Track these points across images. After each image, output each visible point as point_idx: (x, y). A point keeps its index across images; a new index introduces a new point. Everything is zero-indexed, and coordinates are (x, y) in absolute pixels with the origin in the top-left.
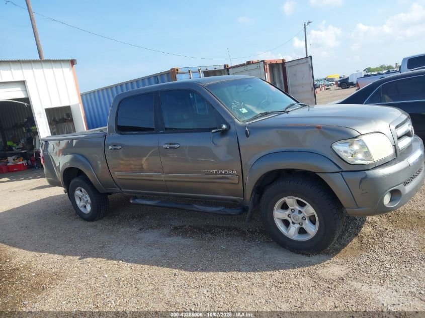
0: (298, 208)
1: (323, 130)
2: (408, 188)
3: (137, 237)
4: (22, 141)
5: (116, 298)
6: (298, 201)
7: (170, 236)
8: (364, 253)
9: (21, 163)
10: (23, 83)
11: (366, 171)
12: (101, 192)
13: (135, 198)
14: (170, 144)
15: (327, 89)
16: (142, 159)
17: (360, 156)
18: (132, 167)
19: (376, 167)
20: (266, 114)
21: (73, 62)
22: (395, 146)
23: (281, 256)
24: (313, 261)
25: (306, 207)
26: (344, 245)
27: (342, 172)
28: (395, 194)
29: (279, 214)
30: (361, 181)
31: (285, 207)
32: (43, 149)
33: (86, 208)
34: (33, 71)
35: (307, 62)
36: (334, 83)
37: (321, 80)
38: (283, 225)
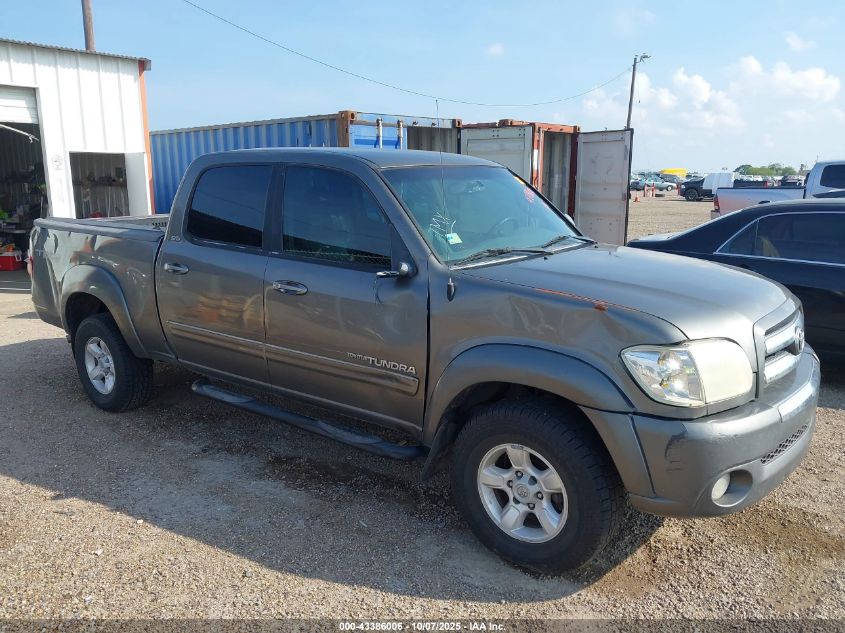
0: (531, 471)
1: (609, 315)
2: (770, 468)
3: (193, 466)
4: (20, 211)
5: (103, 611)
6: (532, 457)
7: (261, 477)
8: (654, 590)
9: (10, 254)
10: (32, 92)
11: (685, 423)
12: (137, 355)
13: (205, 381)
14: (289, 283)
15: (657, 196)
16: (243, 301)
17: (679, 385)
18: (224, 313)
19: (707, 417)
20: (501, 253)
21: (143, 65)
22: (758, 375)
23: (478, 567)
24: (543, 590)
25: (546, 473)
26: (617, 562)
27: (635, 413)
28: (740, 479)
29: (489, 477)
30: (670, 443)
31: (503, 462)
32: (35, 241)
33: (104, 382)
34: (57, 71)
35: (623, 140)
36: (674, 185)
37: (649, 175)
38: (494, 501)
